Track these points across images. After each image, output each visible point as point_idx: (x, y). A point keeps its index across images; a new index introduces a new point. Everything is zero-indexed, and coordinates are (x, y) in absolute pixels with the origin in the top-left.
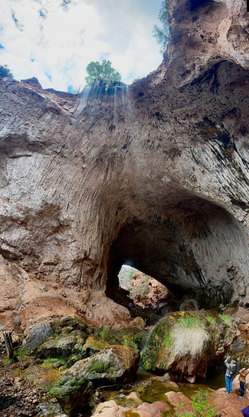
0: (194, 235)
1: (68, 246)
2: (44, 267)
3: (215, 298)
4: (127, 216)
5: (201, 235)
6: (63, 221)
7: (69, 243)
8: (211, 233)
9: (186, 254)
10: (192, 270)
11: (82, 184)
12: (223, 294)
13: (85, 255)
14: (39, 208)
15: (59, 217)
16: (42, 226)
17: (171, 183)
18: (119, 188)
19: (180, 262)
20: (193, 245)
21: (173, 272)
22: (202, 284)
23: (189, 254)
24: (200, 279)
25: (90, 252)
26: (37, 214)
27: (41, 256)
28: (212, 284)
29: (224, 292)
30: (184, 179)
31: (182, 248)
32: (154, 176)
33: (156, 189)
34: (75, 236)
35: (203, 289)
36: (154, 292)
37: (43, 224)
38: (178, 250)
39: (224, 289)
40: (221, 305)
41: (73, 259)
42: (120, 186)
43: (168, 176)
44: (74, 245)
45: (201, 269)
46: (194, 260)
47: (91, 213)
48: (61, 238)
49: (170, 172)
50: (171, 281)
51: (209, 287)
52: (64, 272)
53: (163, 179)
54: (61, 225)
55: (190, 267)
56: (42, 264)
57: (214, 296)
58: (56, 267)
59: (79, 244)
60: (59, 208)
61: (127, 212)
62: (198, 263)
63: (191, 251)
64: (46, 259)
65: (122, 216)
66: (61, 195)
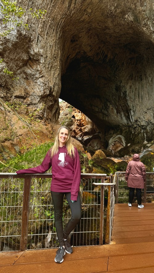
0: (131, 77)
1: (36, 81)
2: (15, 100)
3: (140, 135)
4: (77, 51)
5: (137, 78)
6: (34, 56)
7: (37, 78)
8: (146, 78)
9: (120, 94)
10: (122, 109)
11: (50, 11)
12: (147, 133)
13: (50, 91)
14: (15, 40)
15: (30, 51)
16: (15, 58)
17: (132, 22)
18: (80, 19)
19: (113, 101)
20: (128, 87)
21: (104, 109)
22: (129, 122)
23: (123, 94)
24: (128, 118)
25: (54, 89)
26: (13, 45)
27: (12, 89)
28: (138, 123)
29: (147, 131)
30: (147, 21)
31: (118, 89)
32: (118, 11)
33: (116, 25)
34: (43, 72)
35: (129, 127)
36: (77, 125)
37: (16, 56)
38: (114, 90)
39: (148, 128)
40: (146, 142)
41: (40, 95)
42: (82, 17)
43: (133, 13)
44: (42, 81)
45: (131, 109)
46: (126, 100)
47: (55, 48)
48: (30, 72)
49: (136, 9)
50: (101, 118)
51: (135, 126)
52: (32, 106)
53: (127, 16)
54: (30, 59)
55: (121, 107)
56: (13, 97)
57: (138, 134)
58: (25, 101)
59: (46, 80)
60: (30, 41)
61: (78, 46)
62: (129, 104)
63: (125, 92)
64: (16, 92)
65: (73, 50)
66: (33, 25)
